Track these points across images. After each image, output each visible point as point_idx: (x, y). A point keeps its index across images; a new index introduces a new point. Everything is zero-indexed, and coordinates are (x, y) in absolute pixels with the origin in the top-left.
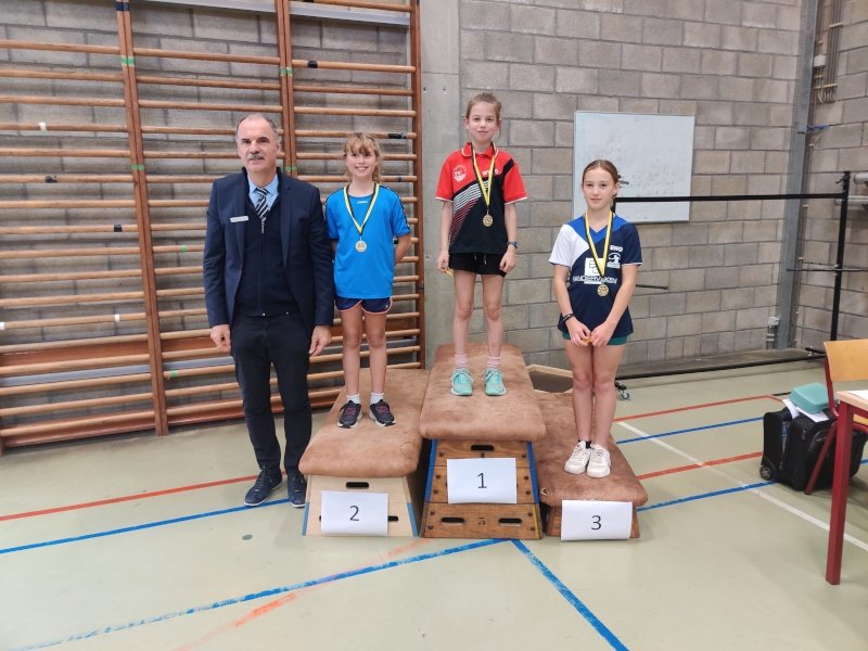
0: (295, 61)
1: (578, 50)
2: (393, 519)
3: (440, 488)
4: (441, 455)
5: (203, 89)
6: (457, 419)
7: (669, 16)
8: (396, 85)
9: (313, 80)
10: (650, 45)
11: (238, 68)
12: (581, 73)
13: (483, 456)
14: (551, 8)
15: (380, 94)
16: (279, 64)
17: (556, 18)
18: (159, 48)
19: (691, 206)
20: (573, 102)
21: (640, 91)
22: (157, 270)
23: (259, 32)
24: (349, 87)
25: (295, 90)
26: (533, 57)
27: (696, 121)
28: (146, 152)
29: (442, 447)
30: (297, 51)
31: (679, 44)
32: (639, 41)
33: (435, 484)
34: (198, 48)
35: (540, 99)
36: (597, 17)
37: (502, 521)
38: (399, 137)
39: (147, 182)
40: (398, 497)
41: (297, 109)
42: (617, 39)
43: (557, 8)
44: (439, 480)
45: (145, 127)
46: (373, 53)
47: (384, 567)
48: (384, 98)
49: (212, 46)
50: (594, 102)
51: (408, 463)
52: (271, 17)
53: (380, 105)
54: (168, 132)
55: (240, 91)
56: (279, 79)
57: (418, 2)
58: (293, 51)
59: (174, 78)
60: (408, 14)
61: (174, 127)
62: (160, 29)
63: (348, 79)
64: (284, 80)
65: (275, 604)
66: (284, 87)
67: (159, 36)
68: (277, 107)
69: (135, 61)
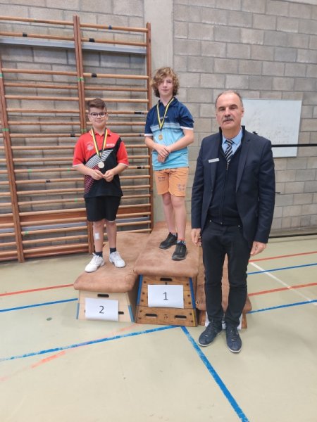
0: (86, 74)
1: (238, 65)
2: (120, 313)
3: (144, 299)
4: (145, 282)
5: (39, 89)
6: (153, 265)
7: (289, 46)
8: (140, 86)
9: (96, 84)
10: (278, 62)
11: (57, 78)
12: (240, 78)
13: (166, 284)
14: (223, 42)
15: (131, 91)
16: (76, 75)
17: (226, 49)
18: (16, 67)
19: (298, 149)
21: (272, 87)
22: (17, 182)
23: (67, 59)
24: (114, 87)
25: (85, 89)
26: (213, 70)
27: (303, 103)
28: (9, 122)
29: (145, 278)
30: (87, 68)
31: (294, 61)
32: (272, 59)
33: (142, 297)
34: (36, 68)
35: (217, 92)
36: (248, 46)
37: (177, 316)
38: (140, 113)
39: (10, 138)
40: (125, 304)
41: (87, 99)
42: (260, 59)
43: (227, 43)
44: (145, 295)
45: (9, 109)
46: (127, 69)
47: (114, 338)
48: (133, 93)
49: (43, 66)
50: (246, 93)
51: (127, 285)
52: (73, 50)
53: (131, 97)
54: (21, 112)
55: (58, 90)
56: (77, 83)
57: (150, 41)
58: (85, 68)
59: (23, 84)
60: (145, 48)
61: (23, 109)
62: (17, 58)
63: (114, 83)
64: (79, 84)
65: (54, 356)
66: (79, 88)
67: (16, 62)
68: (76, 98)
69: (3, 76)
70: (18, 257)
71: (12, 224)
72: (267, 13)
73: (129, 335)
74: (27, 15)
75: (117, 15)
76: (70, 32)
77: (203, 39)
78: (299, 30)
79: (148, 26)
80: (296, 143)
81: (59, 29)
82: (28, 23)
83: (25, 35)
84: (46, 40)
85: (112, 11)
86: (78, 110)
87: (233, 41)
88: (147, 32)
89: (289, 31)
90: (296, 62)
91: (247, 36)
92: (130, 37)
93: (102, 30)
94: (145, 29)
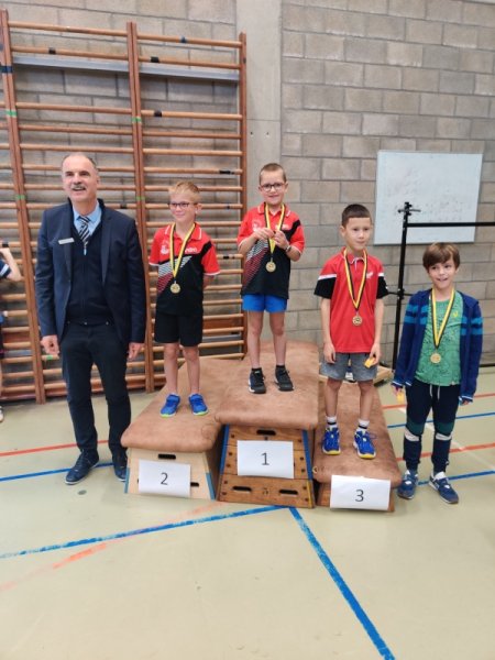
0: (144, 112)
1: (383, 99)
2: (194, 484)
3: (232, 463)
4: (233, 436)
5: (73, 135)
6: (245, 409)
7: (462, 69)
8: (228, 130)
9: (161, 127)
10: (445, 93)
11: (100, 117)
12: (384, 118)
13: (266, 439)
14: (358, 63)
15: (215, 138)
16: (130, 113)
17: (364, 73)
18: (38, 101)
19: (476, 230)
20: (376, 143)
21: (436, 132)
23: (117, 88)
24: (189, 132)
25: (143, 135)
26: (343, 106)
27: (484, 158)
28: (26, 185)
29: (233, 431)
30: (146, 103)
31: (471, 92)
32: (435, 90)
33: (228, 459)
34: (68, 102)
35: (348, 141)
36: (399, 70)
37: (282, 492)
38: (228, 173)
39: (27, 209)
40: (201, 470)
41: (146, 150)
42: (416, 89)
43: (365, 64)
44: (232, 457)
45: (25, 165)
46: (209, 104)
47: (182, 524)
48: (218, 141)
49: (79, 99)
50: (395, 143)
51: (205, 441)
52: (125, 75)
53: (215, 147)
54: (45, 169)
55: (102, 136)
56: (132, 126)
57: (245, 61)
58: (144, 103)
59: (48, 126)
60: (238, 71)
61: (48, 165)
62: (39, 87)
63: (188, 125)
64: (135, 128)
65: (89, 551)
66: (135, 133)
67: (39, 93)
68: (130, 149)
69: (17, 114)
70: (37, 395)
71: (27, 344)
72: (428, 18)
73: (207, 520)
74: (56, 20)
75: (194, 21)
76: (121, 46)
77: (328, 58)
78: (478, 45)
79: (242, 37)
80: (473, 220)
81: (105, 44)
82: (57, 33)
83: (52, 52)
84: (84, 60)
85: (187, 15)
86: (132, 168)
87: (374, 61)
88: (241, 47)
89: (463, 46)
90: (473, 95)
91: (397, 54)
92: (215, 54)
93: (171, 44)
94: (238, 43)
